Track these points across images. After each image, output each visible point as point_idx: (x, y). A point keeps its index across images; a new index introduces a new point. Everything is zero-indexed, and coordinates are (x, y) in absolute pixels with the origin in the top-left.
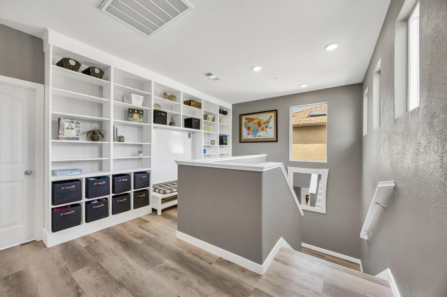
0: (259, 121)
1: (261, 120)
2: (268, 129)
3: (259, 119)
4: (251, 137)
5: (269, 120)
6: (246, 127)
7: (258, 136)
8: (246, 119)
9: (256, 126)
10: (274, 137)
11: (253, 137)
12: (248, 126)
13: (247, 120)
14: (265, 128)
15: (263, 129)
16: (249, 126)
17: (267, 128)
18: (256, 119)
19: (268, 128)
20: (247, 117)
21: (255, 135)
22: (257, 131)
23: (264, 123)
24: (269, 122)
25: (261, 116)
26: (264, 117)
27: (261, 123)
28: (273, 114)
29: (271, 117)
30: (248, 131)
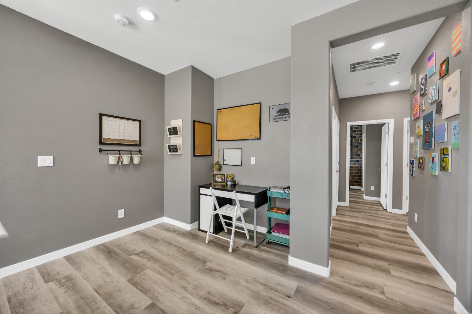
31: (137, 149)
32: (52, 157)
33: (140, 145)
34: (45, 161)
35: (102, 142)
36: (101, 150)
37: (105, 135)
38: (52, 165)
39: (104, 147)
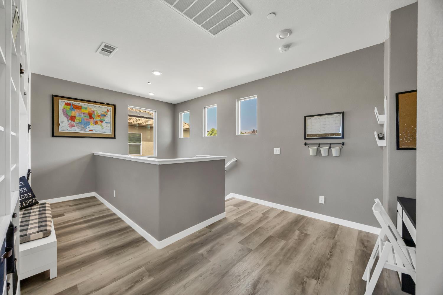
0: (90, 112)
1: (94, 112)
2: (103, 124)
3: (91, 109)
4: (76, 130)
5: (105, 114)
6: (66, 115)
7: (88, 130)
8: (67, 104)
9: (86, 118)
10: (111, 133)
11: (81, 130)
12: (70, 115)
13: (69, 107)
14: (99, 122)
15: (96, 123)
16: (72, 115)
17: (102, 122)
18: (86, 108)
19: (104, 122)
20: (68, 101)
21: (85, 128)
22: (88, 124)
23: (99, 116)
24: (105, 116)
25: (93, 107)
26: (98, 110)
27: (94, 114)
28: (110, 108)
29: (108, 111)
30: (70, 121)
31: (340, 141)
32: (279, 149)
33: (343, 137)
34: (277, 151)
35: (306, 138)
36: (306, 144)
37: (309, 132)
38: (279, 153)
39: (308, 142)
